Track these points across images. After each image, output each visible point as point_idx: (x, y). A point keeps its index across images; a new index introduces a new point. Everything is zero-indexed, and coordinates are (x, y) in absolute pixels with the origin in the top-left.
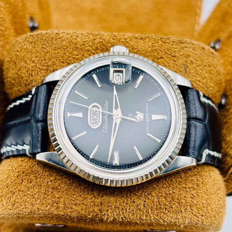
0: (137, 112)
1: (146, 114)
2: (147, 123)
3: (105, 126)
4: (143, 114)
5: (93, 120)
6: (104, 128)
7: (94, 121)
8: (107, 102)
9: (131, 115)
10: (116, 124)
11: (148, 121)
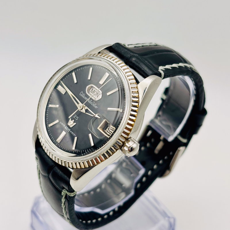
0: (75, 124)
1: (70, 130)
2: (65, 126)
3: (84, 95)
4: (71, 126)
5: (95, 90)
6: (83, 94)
7: (93, 91)
8: (96, 107)
9: (77, 119)
10: (78, 103)
11: (65, 128)
